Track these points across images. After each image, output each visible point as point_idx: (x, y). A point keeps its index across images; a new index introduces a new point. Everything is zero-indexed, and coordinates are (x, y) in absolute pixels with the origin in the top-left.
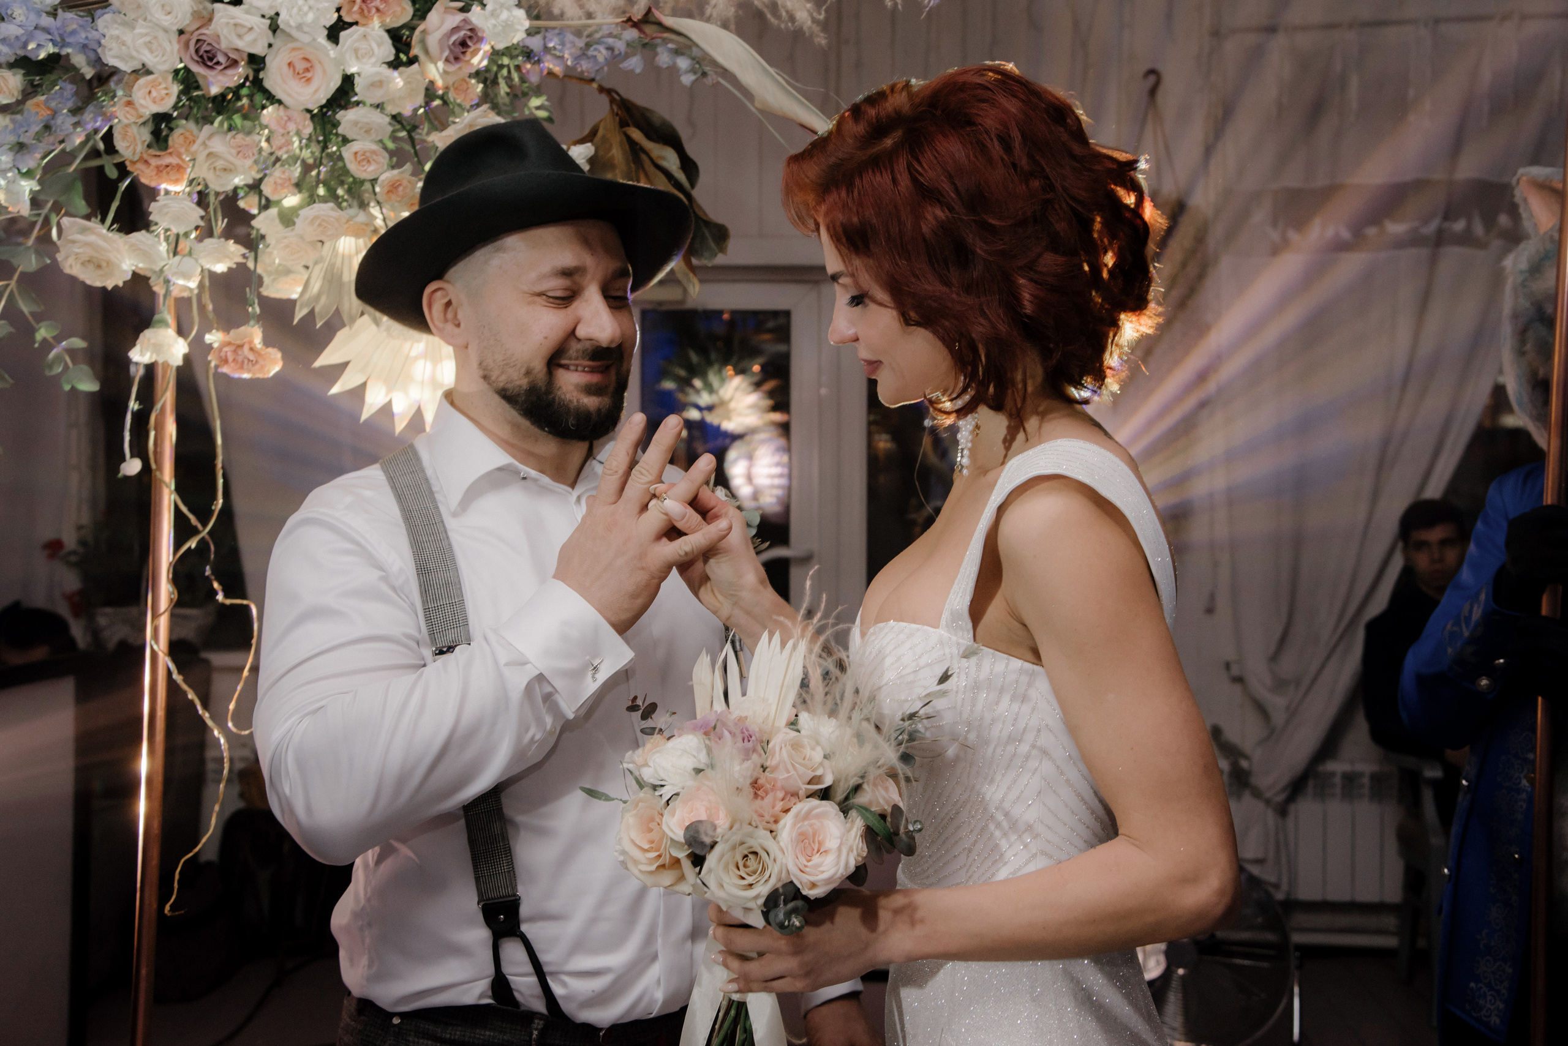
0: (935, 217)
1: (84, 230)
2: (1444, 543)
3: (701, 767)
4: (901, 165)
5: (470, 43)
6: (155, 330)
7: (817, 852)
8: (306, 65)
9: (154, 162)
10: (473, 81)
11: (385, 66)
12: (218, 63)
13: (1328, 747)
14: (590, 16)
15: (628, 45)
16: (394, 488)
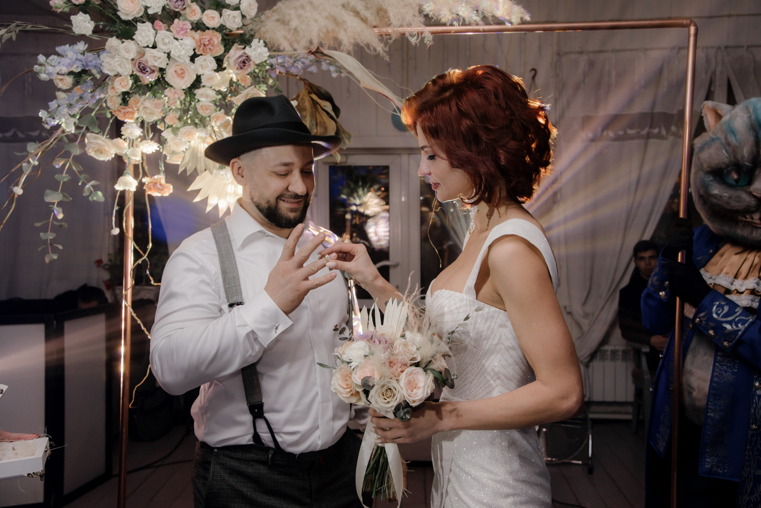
0: (467, 124)
1: (96, 138)
2: (651, 257)
3: (367, 354)
4: (453, 103)
5: (246, 62)
6: (125, 177)
7: (415, 388)
8: (182, 71)
9: (123, 111)
10: (248, 77)
11: (213, 71)
12: (147, 71)
13: (605, 340)
14: (295, 50)
15: (311, 61)
16: (215, 238)
